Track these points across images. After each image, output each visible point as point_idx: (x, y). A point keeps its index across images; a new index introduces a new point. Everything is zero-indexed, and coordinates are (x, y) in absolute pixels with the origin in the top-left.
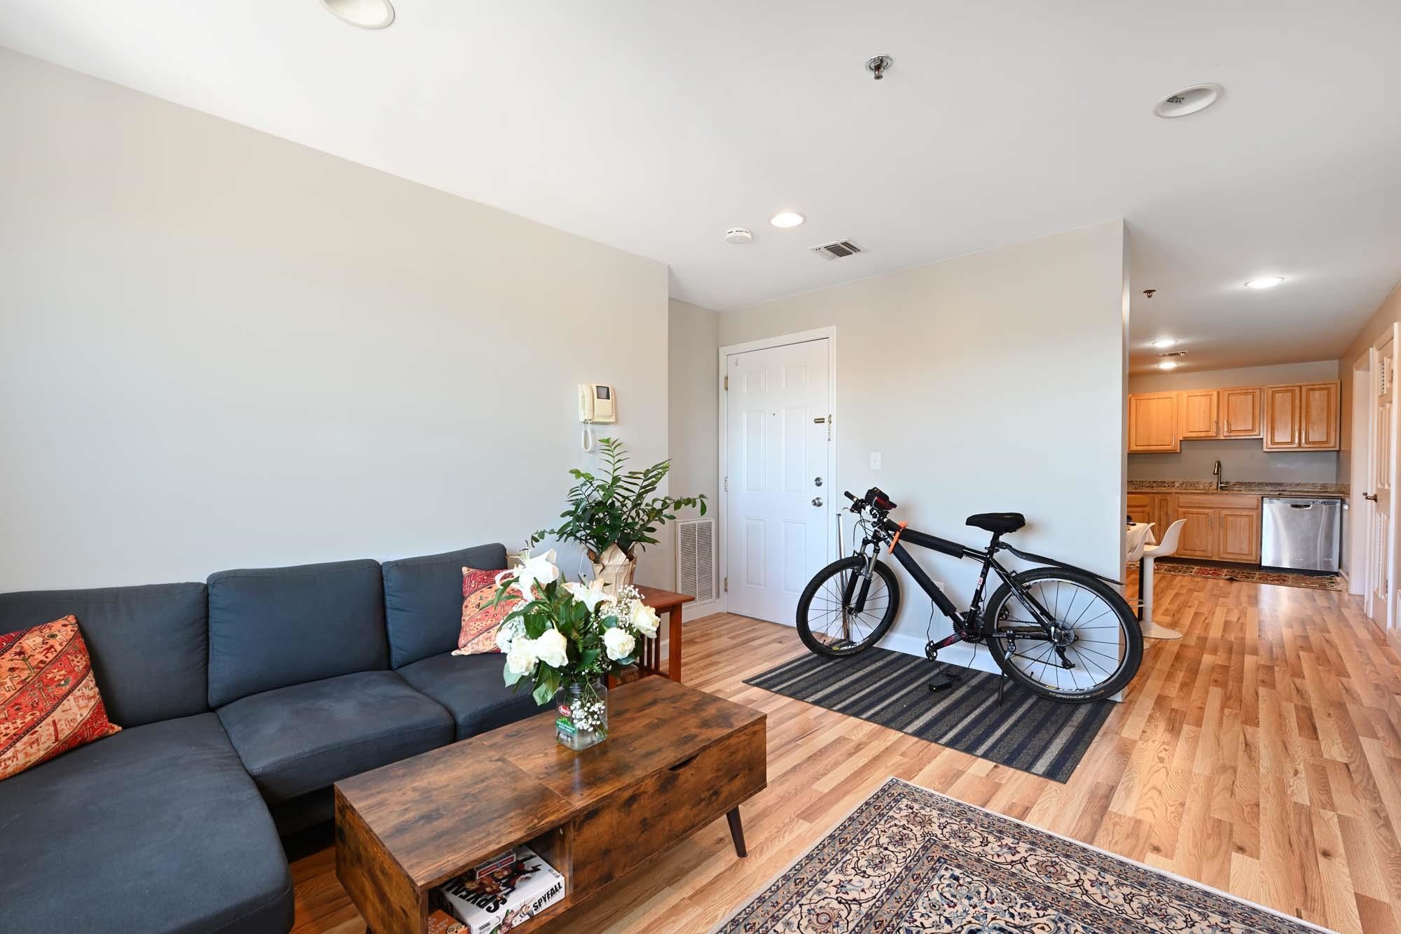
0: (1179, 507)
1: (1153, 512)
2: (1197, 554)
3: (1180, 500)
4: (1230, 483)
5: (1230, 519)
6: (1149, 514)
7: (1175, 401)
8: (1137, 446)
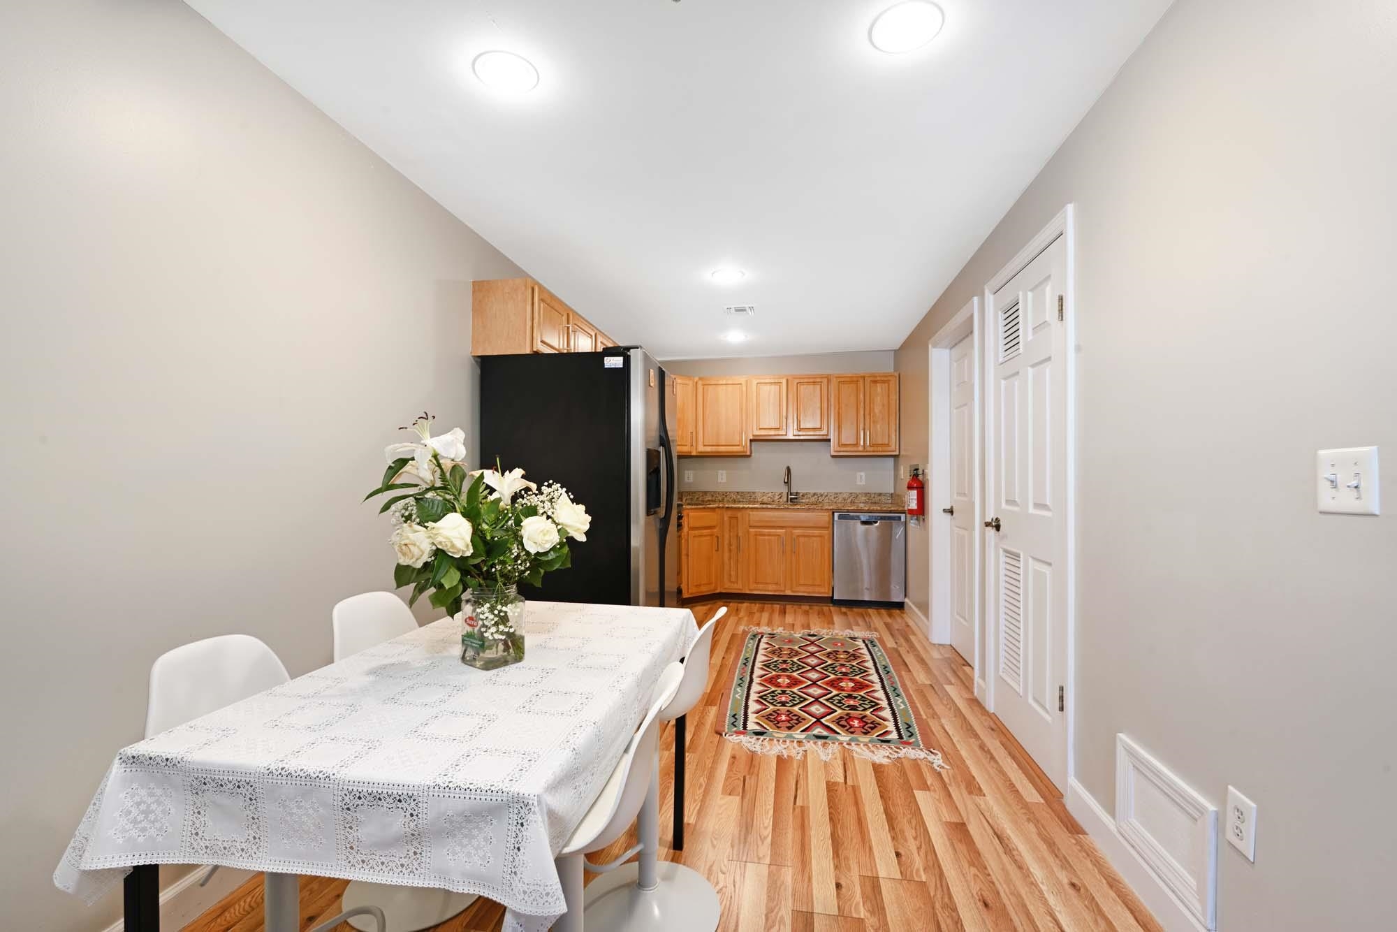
0: (750, 526)
1: (723, 536)
2: (770, 589)
3: (751, 517)
4: (799, 493)
5: (802, 539)
6: (718, 537)
7: (744, 389)
8: (705, 446)
